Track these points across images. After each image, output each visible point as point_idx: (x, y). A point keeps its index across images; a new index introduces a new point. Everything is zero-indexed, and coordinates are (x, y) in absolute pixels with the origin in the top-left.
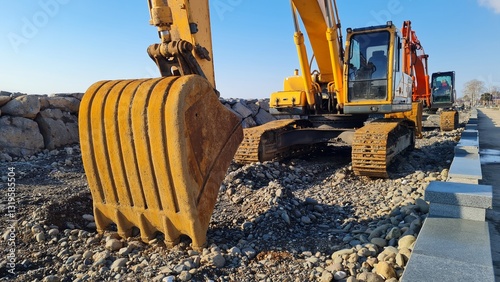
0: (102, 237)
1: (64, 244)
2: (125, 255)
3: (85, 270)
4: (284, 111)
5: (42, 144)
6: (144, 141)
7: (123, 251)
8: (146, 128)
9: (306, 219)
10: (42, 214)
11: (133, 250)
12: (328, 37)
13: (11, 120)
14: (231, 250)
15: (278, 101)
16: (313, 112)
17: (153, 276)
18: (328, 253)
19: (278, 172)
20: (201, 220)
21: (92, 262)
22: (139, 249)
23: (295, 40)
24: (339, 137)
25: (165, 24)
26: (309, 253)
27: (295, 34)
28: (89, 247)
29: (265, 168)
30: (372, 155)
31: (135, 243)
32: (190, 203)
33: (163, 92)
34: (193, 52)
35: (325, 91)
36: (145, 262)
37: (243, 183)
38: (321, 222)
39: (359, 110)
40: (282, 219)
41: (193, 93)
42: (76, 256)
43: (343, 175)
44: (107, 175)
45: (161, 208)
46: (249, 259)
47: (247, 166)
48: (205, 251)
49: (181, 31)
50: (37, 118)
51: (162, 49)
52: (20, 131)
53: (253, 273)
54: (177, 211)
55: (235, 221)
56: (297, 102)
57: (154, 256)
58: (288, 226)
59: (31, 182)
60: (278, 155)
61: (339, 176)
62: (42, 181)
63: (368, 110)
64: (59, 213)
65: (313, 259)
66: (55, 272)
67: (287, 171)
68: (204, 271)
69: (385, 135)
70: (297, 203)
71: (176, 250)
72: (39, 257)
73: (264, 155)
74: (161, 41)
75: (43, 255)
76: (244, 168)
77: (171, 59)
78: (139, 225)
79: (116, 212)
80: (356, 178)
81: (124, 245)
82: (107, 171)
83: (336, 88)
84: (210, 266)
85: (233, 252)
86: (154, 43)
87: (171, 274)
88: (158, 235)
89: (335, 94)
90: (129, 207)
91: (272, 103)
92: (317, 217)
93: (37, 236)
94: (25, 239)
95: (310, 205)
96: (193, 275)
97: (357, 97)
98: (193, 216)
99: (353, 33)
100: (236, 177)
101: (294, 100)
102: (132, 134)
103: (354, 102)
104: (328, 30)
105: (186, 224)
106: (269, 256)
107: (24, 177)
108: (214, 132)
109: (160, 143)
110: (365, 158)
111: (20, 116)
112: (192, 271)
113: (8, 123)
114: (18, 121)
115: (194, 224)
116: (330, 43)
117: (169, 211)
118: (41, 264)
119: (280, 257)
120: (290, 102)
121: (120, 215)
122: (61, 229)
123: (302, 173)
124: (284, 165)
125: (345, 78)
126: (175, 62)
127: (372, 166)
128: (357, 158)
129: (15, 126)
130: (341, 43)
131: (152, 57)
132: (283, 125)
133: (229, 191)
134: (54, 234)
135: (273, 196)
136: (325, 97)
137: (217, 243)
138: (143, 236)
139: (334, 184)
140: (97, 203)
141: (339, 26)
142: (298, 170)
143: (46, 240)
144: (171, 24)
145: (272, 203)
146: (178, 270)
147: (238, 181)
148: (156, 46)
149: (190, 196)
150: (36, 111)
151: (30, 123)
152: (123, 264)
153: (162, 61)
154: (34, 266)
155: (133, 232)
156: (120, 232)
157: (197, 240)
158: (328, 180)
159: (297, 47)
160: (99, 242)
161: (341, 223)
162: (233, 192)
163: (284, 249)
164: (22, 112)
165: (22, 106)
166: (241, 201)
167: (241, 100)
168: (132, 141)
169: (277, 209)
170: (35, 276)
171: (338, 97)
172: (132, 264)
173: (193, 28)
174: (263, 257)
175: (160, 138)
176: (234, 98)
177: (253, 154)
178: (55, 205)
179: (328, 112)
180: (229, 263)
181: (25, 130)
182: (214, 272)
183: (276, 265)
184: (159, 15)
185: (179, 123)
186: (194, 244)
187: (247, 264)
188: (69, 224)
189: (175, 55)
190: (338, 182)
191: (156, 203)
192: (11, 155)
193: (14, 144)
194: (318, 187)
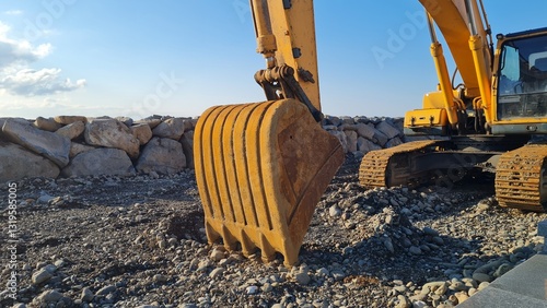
0: (211, 248)
1: (179, 251)
2: (224, 266)
3: (189, 273)
4: (420, 132)
5: (184, 164)
6: (243, 161)
7: (223, 261)
8: (244, 150)
9: (416, 250)
10: (166, 225)
11: (231, 262)
12: (472, 46)
13: (159, 141)
14: (319, 271)
15: (413, 120)
16: (456, 132)
17: (240, 285)
18: (420, 283)
19: (405, 199)
20: (293, 239)
21: (197, 267)
22: (237, 261)
23: (432, 52)
24: (489, 161)
25: (269, 50)
26: (400, 282)
27: (432, 45)
28: (198, 256)
29: (390, 194)
30: (520, 184)
31: (235, 256)
32: (281, 221)
33: (259, 116)
34: (296, 75)
35: (471, 108)
36: (239, 273)
37: (361, 208)
38: (435, 255)
39: (511, 129)
40: (384, 246)
41: (287, 117)
42: (186, 263)
43: (486, 206)
44: (215, 192)
45: (258, 225)
46: (335, 281)
47: (370, 191)
48: (294, 268)
49: (285, 55)
50: (181, 139)
51: (267, 74)
52: (166, 151)
53: (333, 293)
54: (271, 229)
55: (337, 245)
56: (436, 121)
57: (248, 269)
58: (390, 254)
59: (170, 198)
60: (412, 180)
61: (481, 207)
62: (179, 198)
63: (523, 129)
64: (180, 225)
65: (402, 288)
66: (165, 273)
67: (417, 198)
68: (285, 286)
69: (540, 160)
70: (410, 232)
71: (268, 265)
72: (157, 260)
73: (393, 180)
74: (266, 67)
75: (160, 259)
76: (366, 193)
77: (275, 83)
78: (240, 239)
79: (222, 226)
80: (502, 210)
81: (226, 257)
82: (214, 188)
83: (484, 104)
84: (293, 283)
85: (321, 273)
86: (259, 70)
87: (256, 284)
88: (256, 251)
89: (482, 111)
90: (232, 222)
91: (407, 123)
92: (432, 249)
93: (160, 243)
94: (151, 245)
95: (428, 235)
96: (274, 288)
97: (507, 115)
98: (285, 234)
99: (506, 39)
100: (355, 202)
101: (432, 119)
102: (233, 155)
103: (504, 121)
104: (472, 38)
105: (279, 242)
106: (355, 281)
107: (165, 193)
108: (310, 154)
109: (256, 164)
110: (512, 187)
111: (167, 137)
112: (274, 284)
113: (157, 144)
114: (165, 142)
115: (286, 242)
116: (474, 53)
117: (264, 228)
118: (157, 266)
119: (366, 282)
120: (427, 122)
121: (225, 229)
122: (179, 240)
123: (436, 202)
124: (414, 191)
125: (494, 93)
126: (278, 87)
127: (521, 197)
128: (502, 186)
129: (163, 146)
130: (492, 51)
131: (258, 82)
132: (419, 146)
133: (344, 216)
134: (173, 243)
135: (382, 222)
136: (471, 114)
137: (308, 263)
138: (244, 251)
139: (471, 216)
140: (207, 218)
141: (489, 32)
142: (432, 198)
143: (166, 247)
144: (276, 50)
145: (378, 229)
146: (262, 282)
147: (356, 206)
148: (262, 71)
149: (281, 214)
150: (180, 133)
151: (175, 144)
152: (220, 273)
153: (267, 85)
154: (152, 267)
155: (236, 246)
156: (226, 246)
157: (289, 258)
158: (467, 212)
159: (435, 59)
160: (206, 253)
161: (458, 257)
162: (348, 217)
163: (373, 276)
164: (169, 133)
165: (169, 128)
166: (353, 227)
167: (387, 119)
168: (234, 161)
169: (381, 235)
170: (149, 274)
171: (486, 114)
172: (228, 273)
173: (296, 53)
174: (350, 281)
175: (255, 158)
176: (380, 116)
177: (380, 179)
178: (177, 217)
179: (474, 133)
180: (313, 282)
181: (171, 150)
182: (296, 288)
183: (360, 289)
184: (264, 42)
185: (272, 145)
186: (286, 262)
187: (330, 284)
188: (187, 235)
189: (277, 80)
190: (478, 213)
191: (254, 220)
192: (159, 173)
193: (161, 163)
194: (451, 218)
